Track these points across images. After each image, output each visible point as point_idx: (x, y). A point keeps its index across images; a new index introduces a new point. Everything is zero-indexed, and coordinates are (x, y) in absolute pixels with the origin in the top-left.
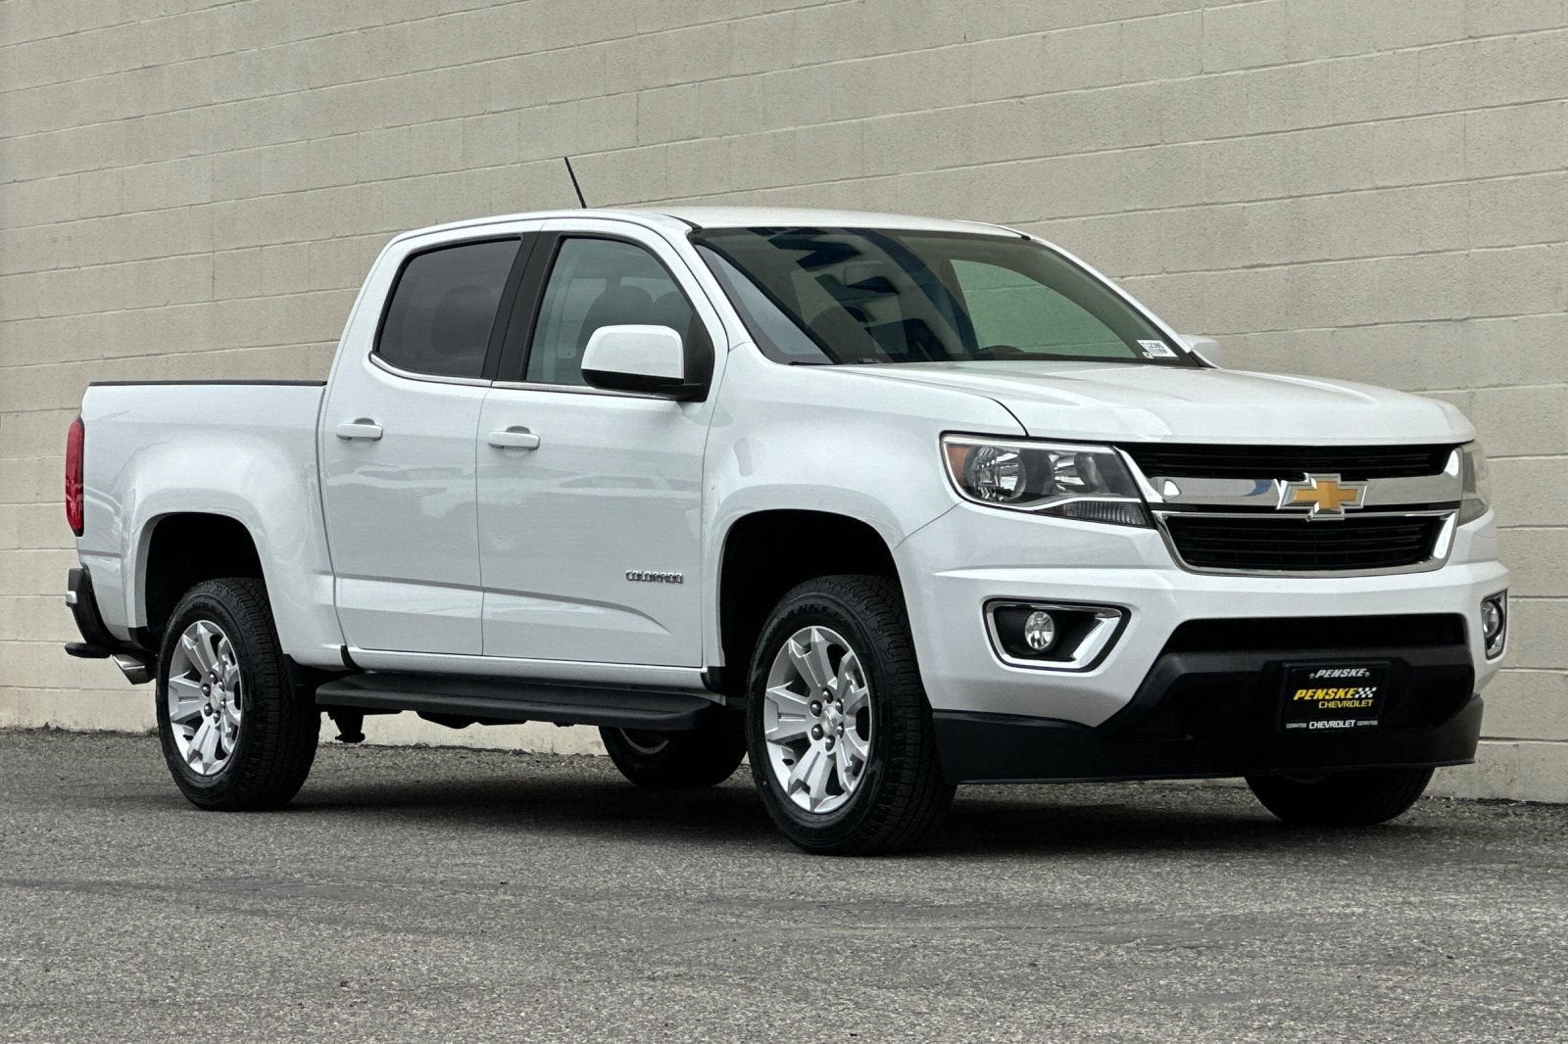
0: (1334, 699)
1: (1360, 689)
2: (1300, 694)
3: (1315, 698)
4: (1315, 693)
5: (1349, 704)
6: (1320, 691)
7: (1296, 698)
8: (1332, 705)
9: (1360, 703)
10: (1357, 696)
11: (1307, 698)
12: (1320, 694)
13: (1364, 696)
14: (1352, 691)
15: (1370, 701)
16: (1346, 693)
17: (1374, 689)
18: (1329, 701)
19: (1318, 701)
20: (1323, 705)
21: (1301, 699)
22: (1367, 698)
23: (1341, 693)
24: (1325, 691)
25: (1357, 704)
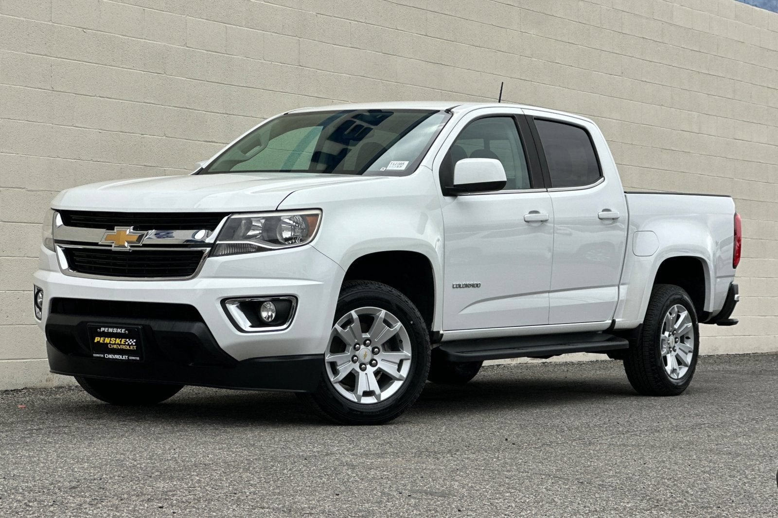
0: (115, 344)
1: (127, 340)
2: (97, 339)
3: (105, 342)
4: (105, 339)
5: (124, 347)
6: (106, 339)
7: (96, 341)
8: (115, 346)
9: (130, 347)
10: (127, 343)
11: (101, 342)
12: (107, 340)
13: (130, 344)
14: (123, 340)
15: (135, 347)
16: (121, 341)
17: (135, 340)
18: (113, 344)
19: (107, 344)
20: (110, 346)
21: (98, 342)
22: (132, 345)
23: (118, 341)
24: (109, 339)
25: (128, 347)
